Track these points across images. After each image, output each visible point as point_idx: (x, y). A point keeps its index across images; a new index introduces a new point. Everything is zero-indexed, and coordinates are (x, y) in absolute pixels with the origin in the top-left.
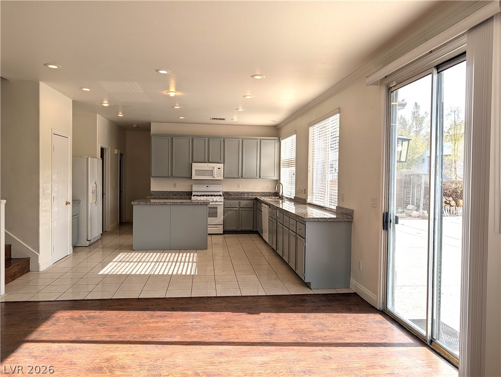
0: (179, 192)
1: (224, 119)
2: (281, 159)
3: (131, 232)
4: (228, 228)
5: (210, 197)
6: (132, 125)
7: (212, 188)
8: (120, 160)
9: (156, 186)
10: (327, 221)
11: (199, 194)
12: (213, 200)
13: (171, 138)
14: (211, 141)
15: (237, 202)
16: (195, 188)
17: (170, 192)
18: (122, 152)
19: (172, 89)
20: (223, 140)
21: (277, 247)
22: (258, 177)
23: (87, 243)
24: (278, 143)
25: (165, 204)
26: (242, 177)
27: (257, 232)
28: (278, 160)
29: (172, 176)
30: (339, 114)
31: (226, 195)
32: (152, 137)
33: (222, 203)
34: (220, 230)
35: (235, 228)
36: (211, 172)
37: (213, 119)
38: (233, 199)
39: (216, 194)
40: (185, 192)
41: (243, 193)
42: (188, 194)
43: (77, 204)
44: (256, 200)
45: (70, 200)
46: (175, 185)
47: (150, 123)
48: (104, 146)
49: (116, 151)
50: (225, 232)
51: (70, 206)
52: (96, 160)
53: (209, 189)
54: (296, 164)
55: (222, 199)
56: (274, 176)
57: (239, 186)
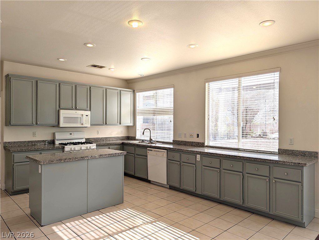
2: (137, 109)
7: (76, 135)
13: (36, 81)
14: (77, 88)
15: (107, 148)
17: (29, 142)
20: (89, 88)
22: (119, 123)
24: (133, 94)
26: (106, 123)
29: (37, 123)
32: (11, 78)
36: (80, 120)
38: (104, 145)
44: (122, 145)
46: (34, 134)
53: (72, 136)
54: (174, 113)
56: (131, 123)
57: (98, 133)
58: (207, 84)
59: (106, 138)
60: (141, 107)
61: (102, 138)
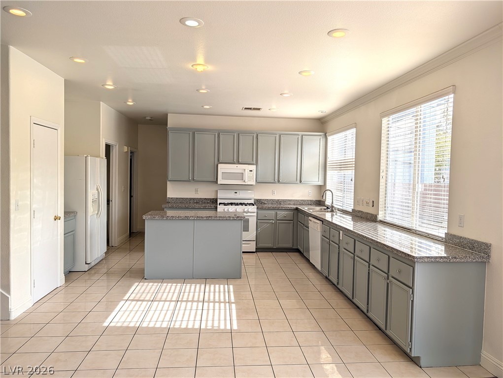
0: (201, 199)
1: (259, 109)
2: (328, 160)
3: (142, 248)
4: (261, 245)
5: (240, 206)
6: (145, 117)
7: (242, 195)
8: (131, 159)
9: (174, 192)
10: (450, 262)
11: (226, 202)
12: (244, 210)
13: (193, 132)
14: (241, 137)
15: (273, 212)
16: (222, 195)
17: (191, 199)
18: (133, 150)
19: (200, 60)
20: (256, 136)
21: (338, 281)
22: (298, 182)
23: (86, 268)
24: (324, 139)
25: (187, 218)
26: (279, 181)
27: (298, 251)
28: (323, 161)
29: (194, 179)
30: (452, 96)
31: (259, 203)
32: (170, 132)
33: (255, 214)
34: (252, 247)
35: (270, 245)
36: (241, 176)
37: (246, 109)
38: (269, 209)
39: (246, 202)
40: (208, 199)
41: (279, 202)
42: (213, 202)
43: (73, 217)
44: (296, 211)
45: (61, 214)
46: (196, 191)
47: (167, 115)
48: (110, 142)
49: (126, 149)
50: (259, 250)
51: (61, 223)
52: (98, 159)
53: (239, 196)
54: (355, 167)
55: (253, 209)
56: (319, 181)
57: (273, 193)
58: (385, 121)
59: (284, 201)
60: (336, 157)
61: (279, 200)
